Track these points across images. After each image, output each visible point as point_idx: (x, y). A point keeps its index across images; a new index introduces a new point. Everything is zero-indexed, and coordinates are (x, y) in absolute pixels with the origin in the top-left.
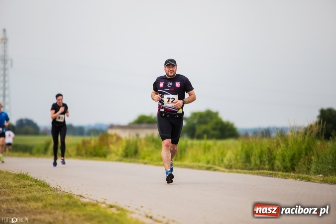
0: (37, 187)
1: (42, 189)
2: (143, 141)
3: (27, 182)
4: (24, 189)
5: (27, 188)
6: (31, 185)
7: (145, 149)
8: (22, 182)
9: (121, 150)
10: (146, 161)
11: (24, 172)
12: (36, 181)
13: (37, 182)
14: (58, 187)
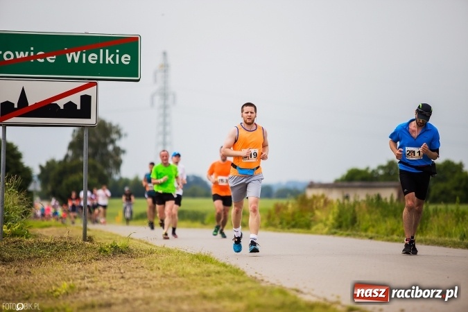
0: (229, 276)
1: (237, 278)
2: (364, 205)
3: (212, 267)
4: (208, 278)
5: (214, 277)
6: (218, 272)
7: (367, 216)
8: (205, 267)
9: (331, 219)
10: (370, 234)
11: (204, 252)
12: (224, 265)
13: (227, 267)
14: (257, 275)
